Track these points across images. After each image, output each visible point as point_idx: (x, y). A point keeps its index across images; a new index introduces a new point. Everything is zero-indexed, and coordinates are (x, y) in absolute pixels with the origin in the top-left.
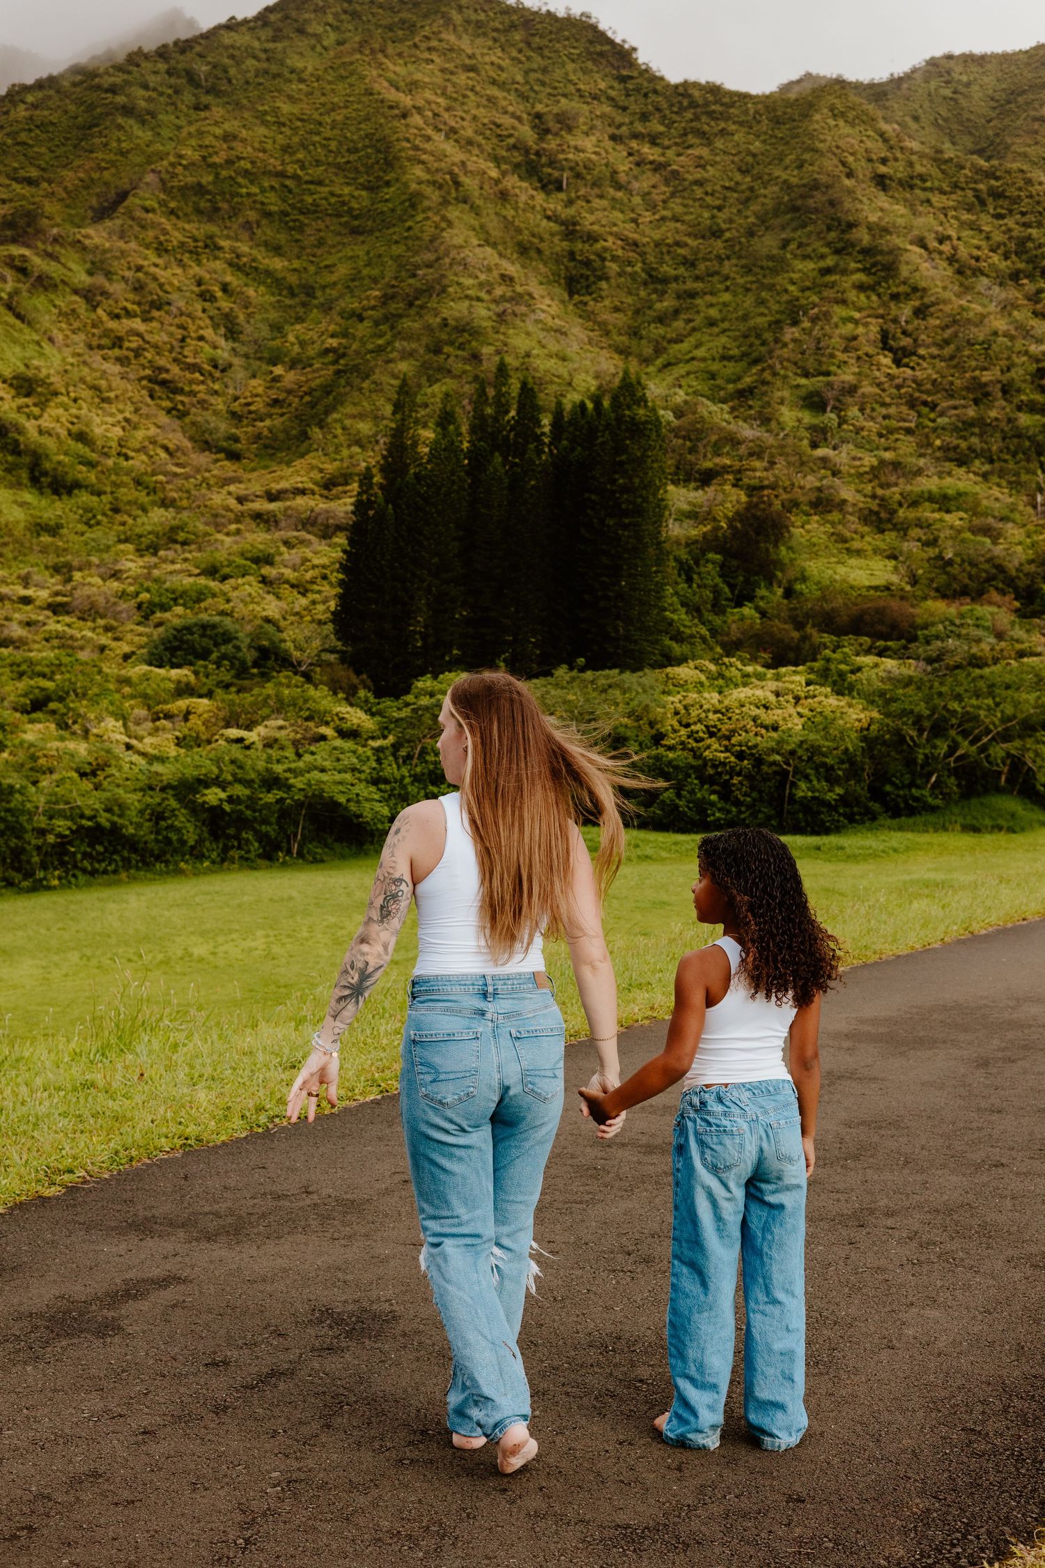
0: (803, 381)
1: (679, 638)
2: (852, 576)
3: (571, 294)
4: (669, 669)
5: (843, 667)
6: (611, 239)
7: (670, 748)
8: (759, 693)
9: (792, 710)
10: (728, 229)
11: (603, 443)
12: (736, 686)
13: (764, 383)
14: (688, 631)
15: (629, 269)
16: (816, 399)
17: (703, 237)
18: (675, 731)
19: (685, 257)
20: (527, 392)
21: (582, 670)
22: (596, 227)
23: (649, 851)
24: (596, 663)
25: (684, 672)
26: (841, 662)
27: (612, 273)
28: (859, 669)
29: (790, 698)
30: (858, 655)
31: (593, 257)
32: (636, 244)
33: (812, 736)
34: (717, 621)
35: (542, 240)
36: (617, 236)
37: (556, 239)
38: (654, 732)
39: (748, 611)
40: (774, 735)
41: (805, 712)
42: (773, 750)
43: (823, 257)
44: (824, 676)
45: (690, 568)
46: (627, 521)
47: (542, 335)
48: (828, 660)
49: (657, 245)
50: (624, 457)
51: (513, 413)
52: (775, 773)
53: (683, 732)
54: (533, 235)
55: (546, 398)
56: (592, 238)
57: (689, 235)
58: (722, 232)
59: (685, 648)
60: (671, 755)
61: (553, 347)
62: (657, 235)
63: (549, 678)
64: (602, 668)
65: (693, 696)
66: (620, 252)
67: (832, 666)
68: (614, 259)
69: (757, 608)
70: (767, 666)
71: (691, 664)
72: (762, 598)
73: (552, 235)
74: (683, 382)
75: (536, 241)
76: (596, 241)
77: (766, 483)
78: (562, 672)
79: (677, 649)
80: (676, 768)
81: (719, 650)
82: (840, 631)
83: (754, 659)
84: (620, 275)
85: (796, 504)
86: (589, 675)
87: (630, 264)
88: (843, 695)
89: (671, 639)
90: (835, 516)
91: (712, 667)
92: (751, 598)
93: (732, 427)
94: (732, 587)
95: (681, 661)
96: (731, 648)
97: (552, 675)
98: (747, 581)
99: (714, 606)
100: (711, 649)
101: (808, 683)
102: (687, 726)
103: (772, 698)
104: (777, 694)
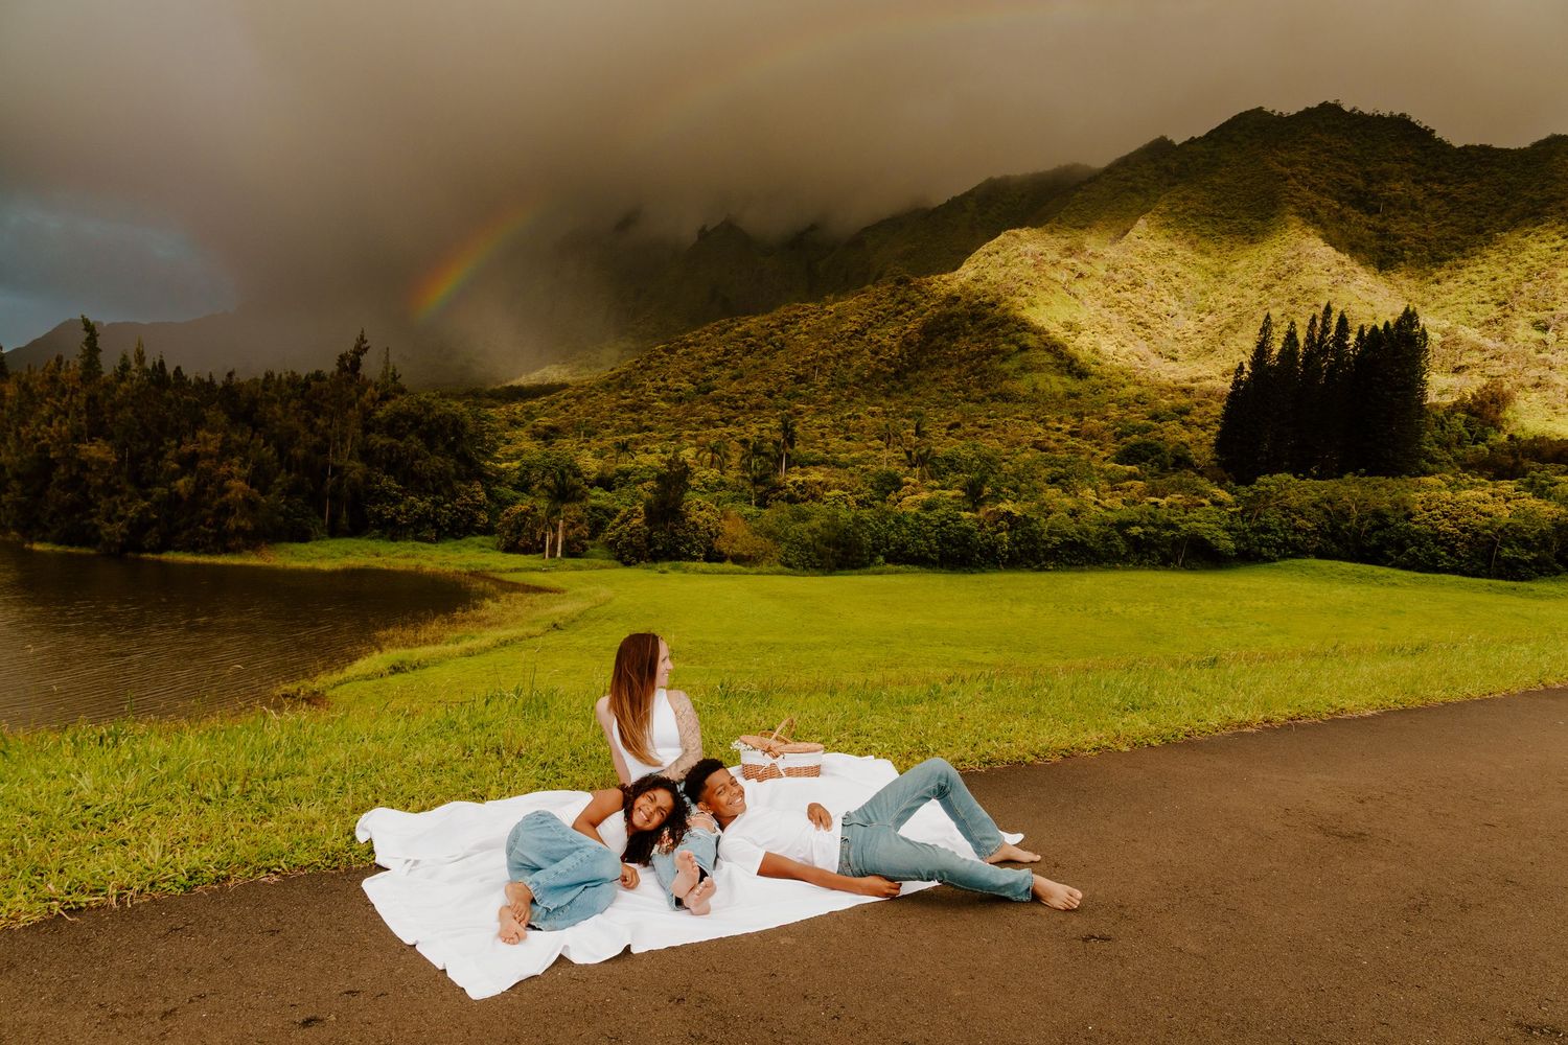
0: (1534, 314)
1: (1433, 461)
2: (1558, 428)
3: (1380, 270)
4: (1421, 478)
5: (1544, 481)
6: (1408, 238)
7: (1416, 523)
8: (1480, 493)
9: (1503, 506)
10: (1488, 229)
11: (1386, 349)
12: (1465, 489)
13: (1505, 316)
14: (1438, 457)
15: (1419, 254)
16: (1542, 324)
17: (1471, 234)
18: (1421, 513)
19: (1457, 246)
20: (1343, 321)
21: (1363, 475)
22: (1398, 232)
23: (1396, 581)
24: (1370, 473)
25: (1430, 480)
26: (1543, 479)
27: (1408, 258)
28: (1556, 484)
29: (1502, 497)
30: (1557, 475)
31: (1396, 249)
32: (1425, 240)
33: (1516, 521)
34: (1460, 452)
35: (1364, 241)
36: (1412, 236)
37: (1373, 241)
38: (1406, 513)
39: (1481, 447)
40: (1489, 519)
41: (1513, 506)
42: (1487, 528)
43: (1554, 241)
44: (1531, 485)
45: (1443, 421)
46: (1399, 393)
47: (1359, 293)
48: (1534, 477)
49: (1439, 239)
50: (1400, 357)
51: (1332, 333)
52: (1488, 542)
53: (1426, 514)
54: (1359, 238)
55: (1354, 326)
56: (1397, 238)
57: (1461, 233)
58: (1484, 230)
59: (1436, 467)
60: (1416, 527)
61: (1367, 298)
62: (1439, 234)
63: (1340, 480)
64: (1375, 475)
65: (1434, 493)
66: (1414, 245)
67: (1537, 481)
68: (1410, 249)
69: (1488, 446)
70: (1490, 480)
71: (1437, 476)
72: (1492, 440)
73: (1371, 238)
74: (1450, 317)
75: (1360, 242)
76: (1399, 239)
77: (1502, 373)
78: (1348, 477)
79: (1431, 467)
80: (1419, 534)
81: (1459, 469)
82: (1545, 461)
83: (1481, 474)
84: (1413, 258)
85: (1522, 386)
86: (1366, 479)
87: (1420, 251)
88: (1542, 498)
89: (1427, 461)
90: (1550, 393)
91: (1451, 478)
92: (1484, 440)
93: (1482, 341)
94: (1471, 433)
95: (1431, 474)
96: (1466, 468)
97: (1342, 477)
98: (1483, 430)
99: (1458, 443)
100: (1454, 468)
101: (1516, 491)
102: (1429, 510)
103: (1490, 497)
104: (1493, 495)
